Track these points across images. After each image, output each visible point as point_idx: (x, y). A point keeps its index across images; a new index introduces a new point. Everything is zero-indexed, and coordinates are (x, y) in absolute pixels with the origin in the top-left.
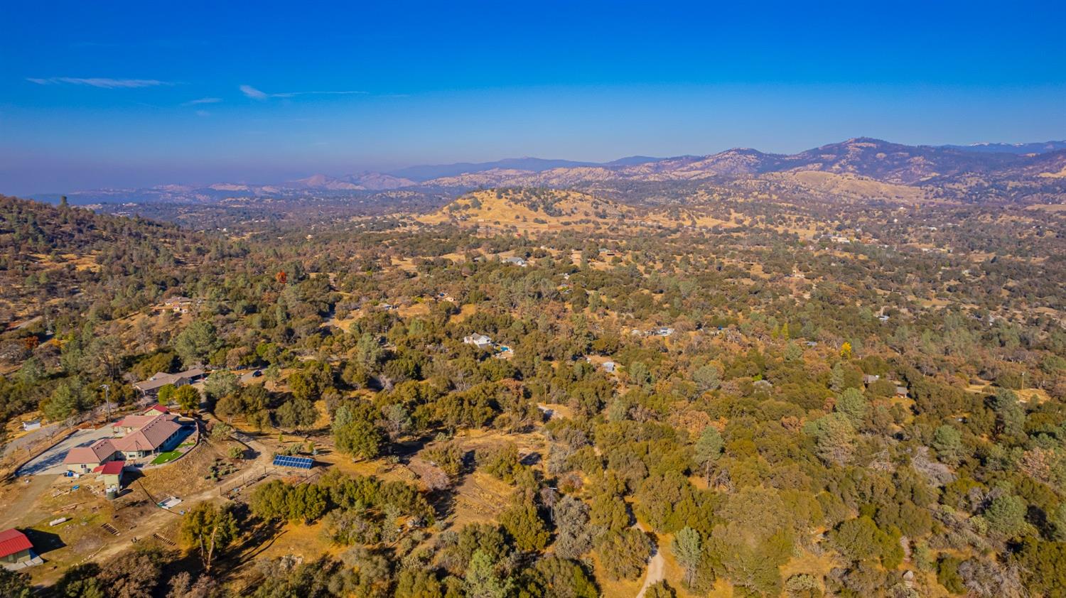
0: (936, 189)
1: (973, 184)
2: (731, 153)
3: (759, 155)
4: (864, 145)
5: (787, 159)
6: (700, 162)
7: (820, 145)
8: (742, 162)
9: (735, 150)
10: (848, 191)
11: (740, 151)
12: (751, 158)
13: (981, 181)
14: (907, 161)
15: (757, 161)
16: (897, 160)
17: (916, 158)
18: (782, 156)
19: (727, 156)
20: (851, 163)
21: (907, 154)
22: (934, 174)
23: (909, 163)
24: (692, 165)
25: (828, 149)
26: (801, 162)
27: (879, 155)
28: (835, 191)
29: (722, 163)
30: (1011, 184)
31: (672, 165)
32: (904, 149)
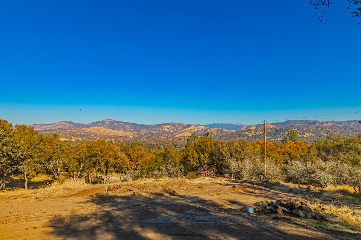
0: (136, 133)
1: (144, 132)
2: (63, 123)
3: (74, 124)
4: (111, 121)
5: (84, 125)
6: (49, 126)
7: (95, 121)
8: (67, 126)
9: (64, 122)
10: (109, 134)
11: (65, 122)
12: (71, 124)
13: (146, 131)
14: (124, 126)
15: (72, 126)
16: (121, 126)
17: (127, 125)
18: (82, 124)
19: (60, 124)
20: (107, 126)
21: (124, 124)
22: (132, 130)
23: (125, 127)
24: (46, 127)
25: (99, 122)
26: (89, 126)
27: (115, 124)
28: (105, 134)
29: (59, 126)
30: (154, 132)
31: (37, 127)
32: (123, 122)
